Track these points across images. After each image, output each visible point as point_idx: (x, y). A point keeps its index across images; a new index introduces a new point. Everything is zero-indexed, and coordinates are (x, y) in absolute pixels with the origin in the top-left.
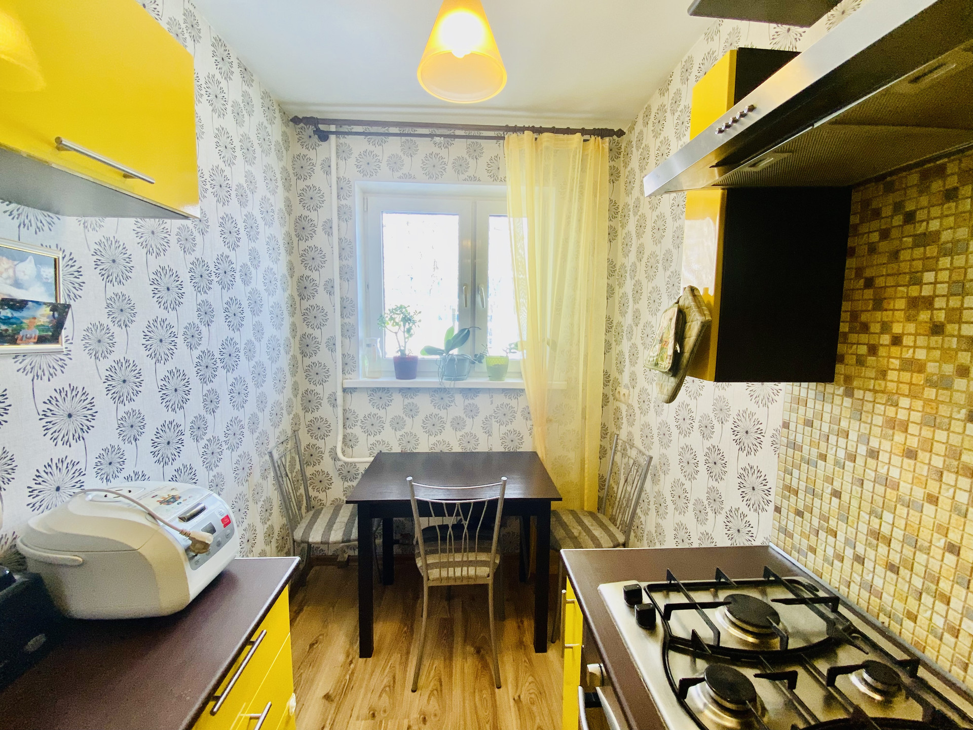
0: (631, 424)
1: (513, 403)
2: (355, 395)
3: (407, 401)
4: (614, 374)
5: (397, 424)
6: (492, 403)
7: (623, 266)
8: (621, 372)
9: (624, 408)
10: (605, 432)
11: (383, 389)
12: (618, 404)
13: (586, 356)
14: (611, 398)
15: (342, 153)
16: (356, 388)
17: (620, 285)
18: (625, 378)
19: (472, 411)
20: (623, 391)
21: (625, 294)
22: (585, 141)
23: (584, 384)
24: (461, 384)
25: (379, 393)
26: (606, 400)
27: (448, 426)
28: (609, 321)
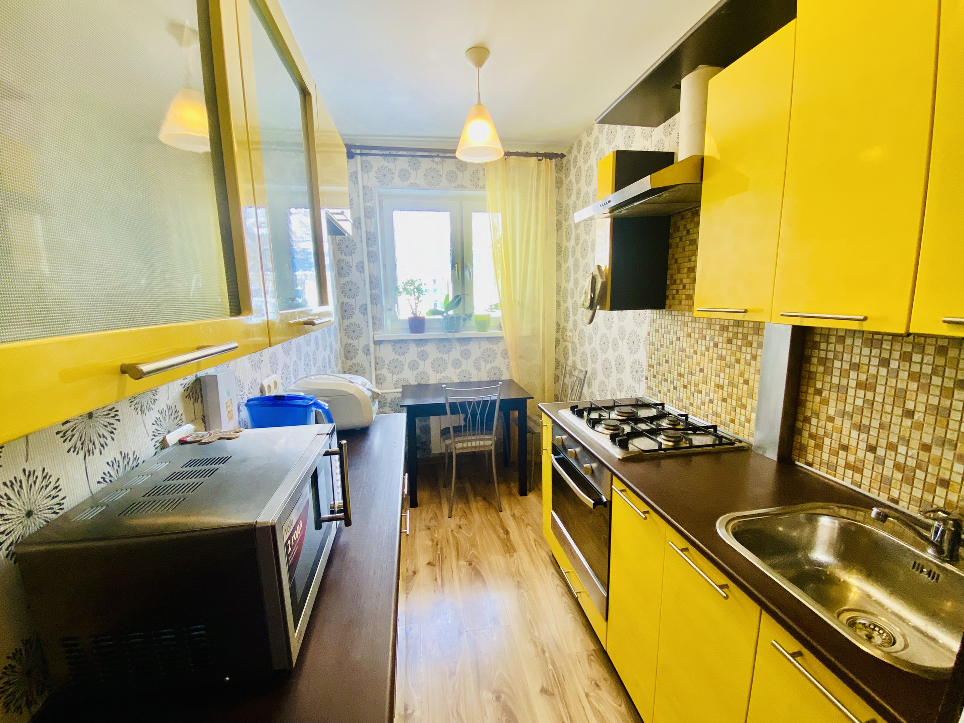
0: (574, 355)
1: (495, 347)
2: (382, 346)
3: (419, 349)
4: (563, 324)
5: (413, 366)
6: (480, 347)
7: (567, 248)
8: (567, 321)
9: (569, 345)
10: (557, 363)
11: (402, 341)
12: (566, 344)
13: (544, 311)
14: (561, 340)
15: (366, 168)
16: (383, 341)
17: (566, 261)
18: (570, 325)
19: (466, 354)
20: (569, 334)
21: (568, 267)
22: (539, 160)
23: (544, 332)
24: (457, 335)
25: (398, 344)
26: (558, 342)
27: (449, 366)
28: (559, 286)
